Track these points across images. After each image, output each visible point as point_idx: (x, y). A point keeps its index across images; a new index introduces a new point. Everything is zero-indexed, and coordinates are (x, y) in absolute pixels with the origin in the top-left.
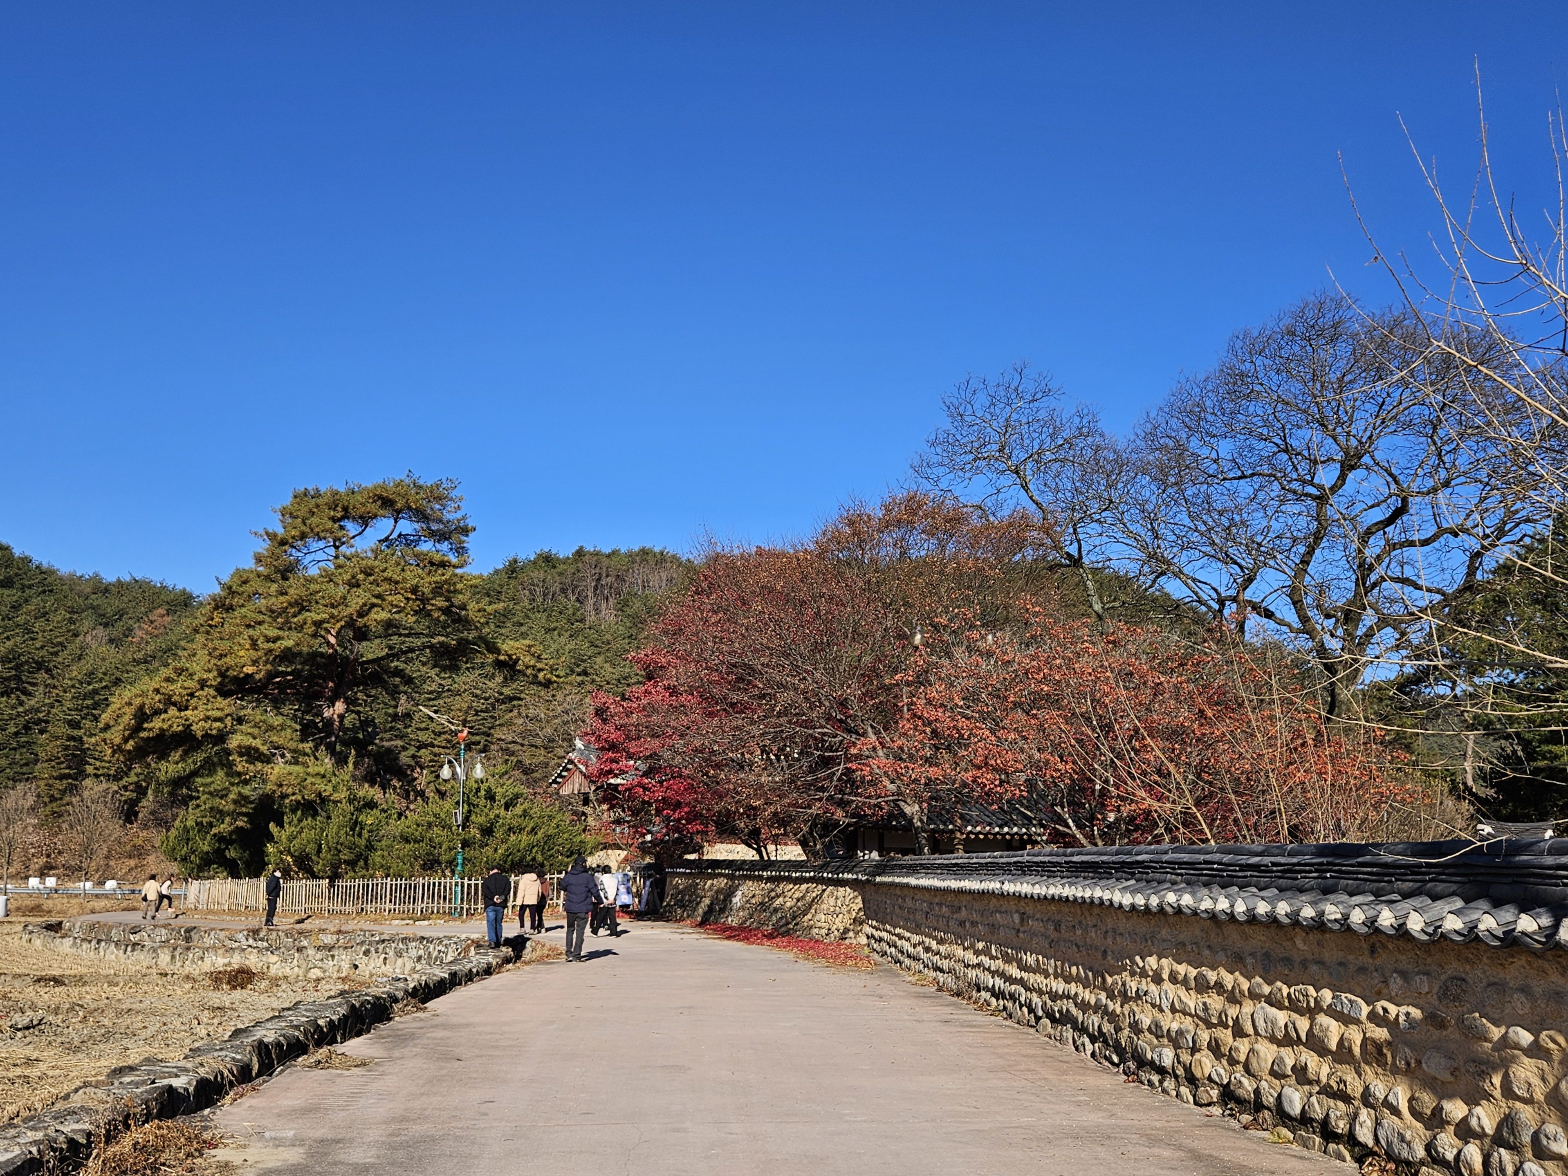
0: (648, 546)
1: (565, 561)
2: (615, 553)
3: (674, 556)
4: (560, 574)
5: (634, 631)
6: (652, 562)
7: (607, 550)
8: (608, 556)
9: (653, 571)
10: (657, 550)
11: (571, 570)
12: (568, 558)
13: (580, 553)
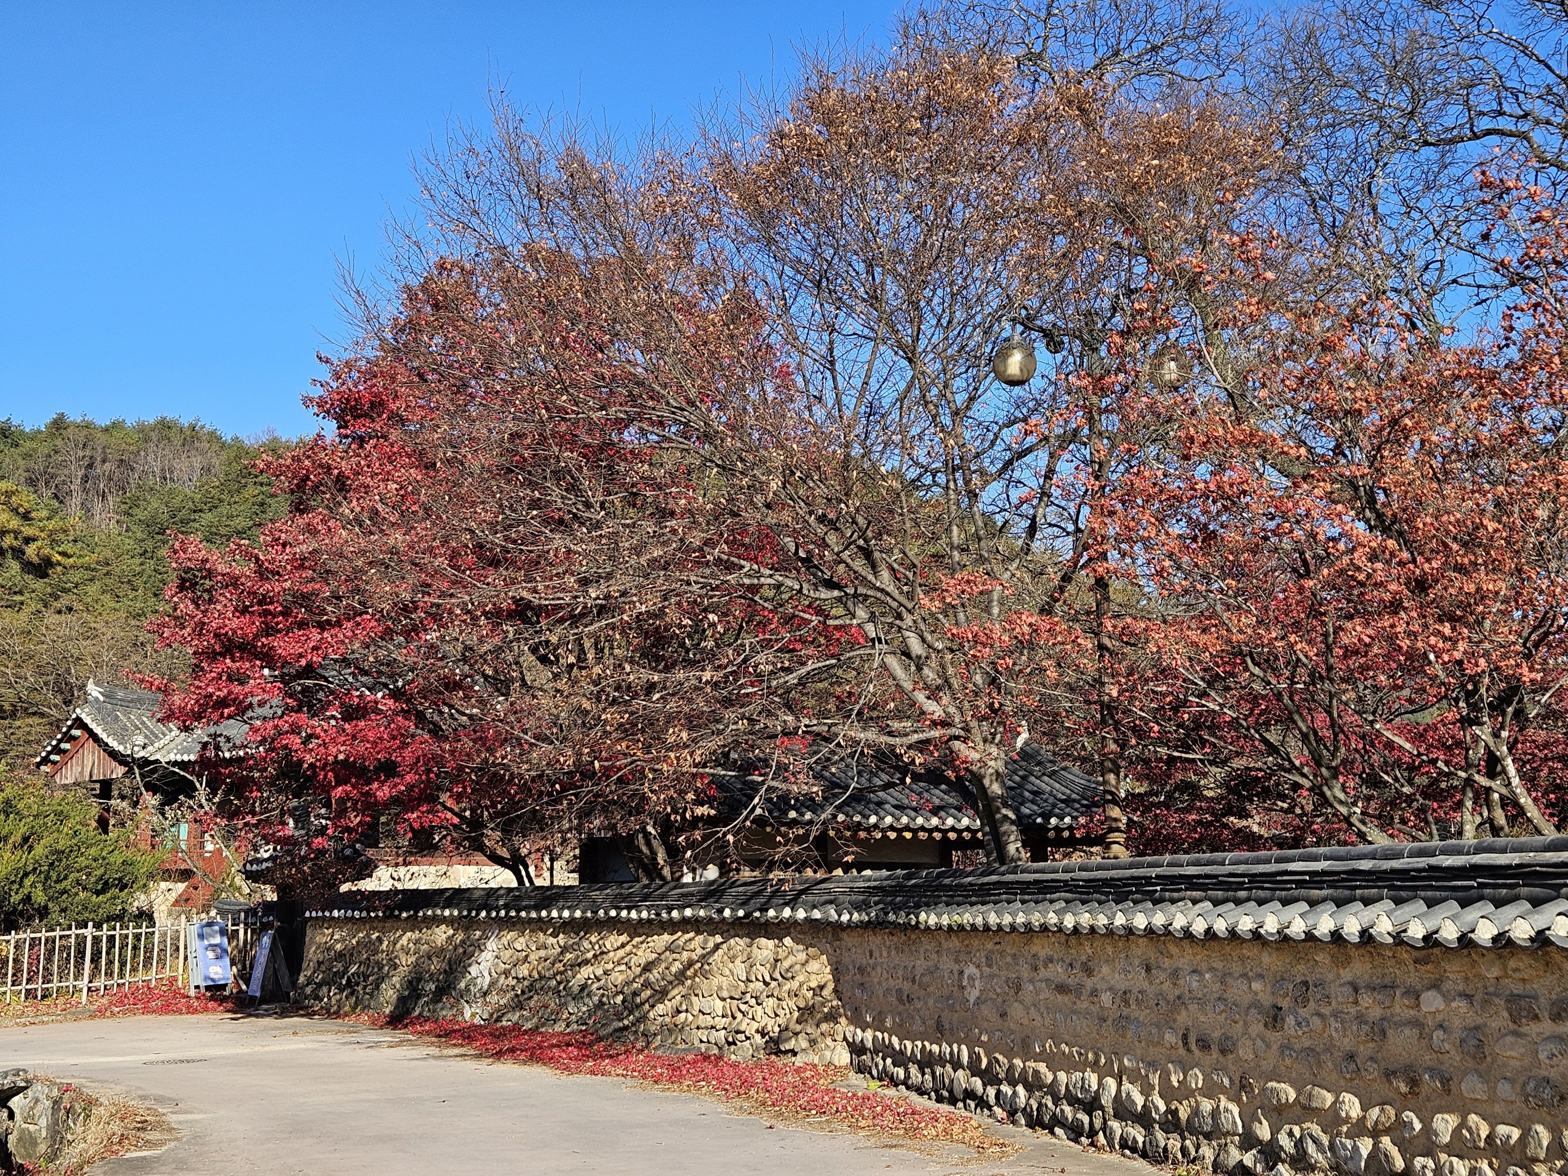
0: (170, 416)
1: (34, 436)
2: (116, 426)
3: (212, 434)
4: (27, 456)
5: (149, 545)
6: (177, 442)
7: (103, 421)
8: (106, 430)
9: (177, 455)
10: (185, 422)
11: (44, 449)
12: (39, 432)
13: (59, 425)
